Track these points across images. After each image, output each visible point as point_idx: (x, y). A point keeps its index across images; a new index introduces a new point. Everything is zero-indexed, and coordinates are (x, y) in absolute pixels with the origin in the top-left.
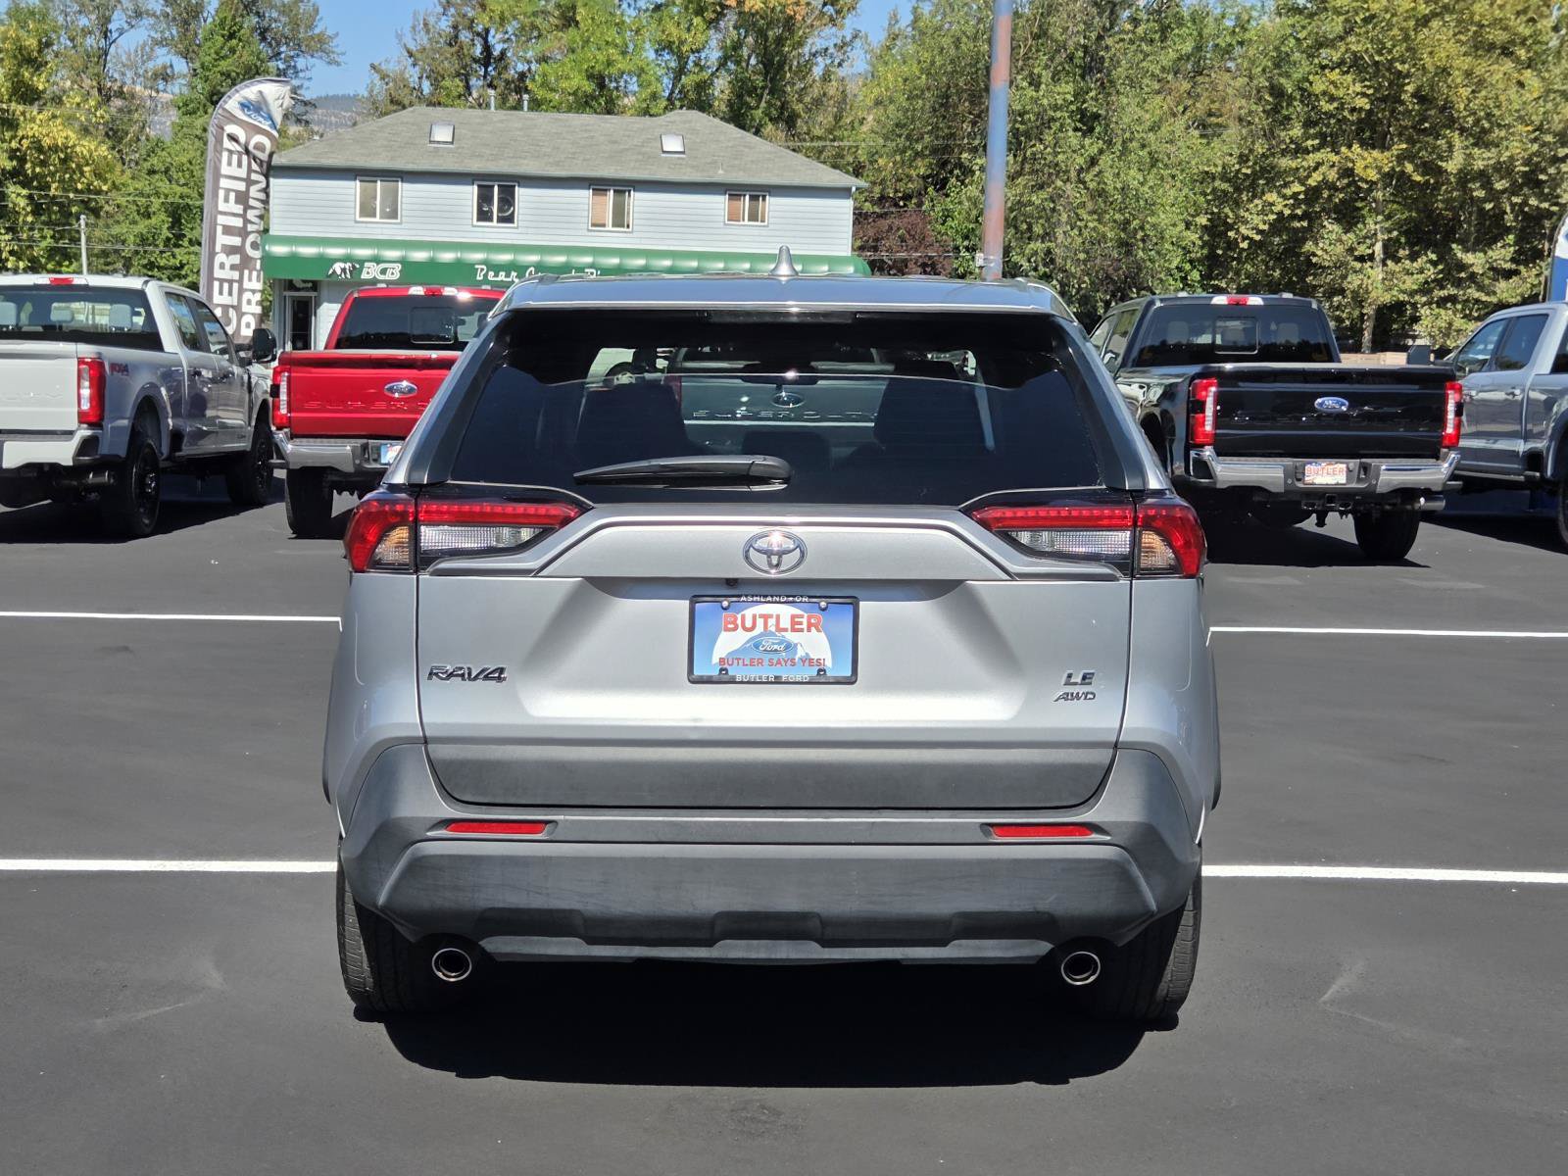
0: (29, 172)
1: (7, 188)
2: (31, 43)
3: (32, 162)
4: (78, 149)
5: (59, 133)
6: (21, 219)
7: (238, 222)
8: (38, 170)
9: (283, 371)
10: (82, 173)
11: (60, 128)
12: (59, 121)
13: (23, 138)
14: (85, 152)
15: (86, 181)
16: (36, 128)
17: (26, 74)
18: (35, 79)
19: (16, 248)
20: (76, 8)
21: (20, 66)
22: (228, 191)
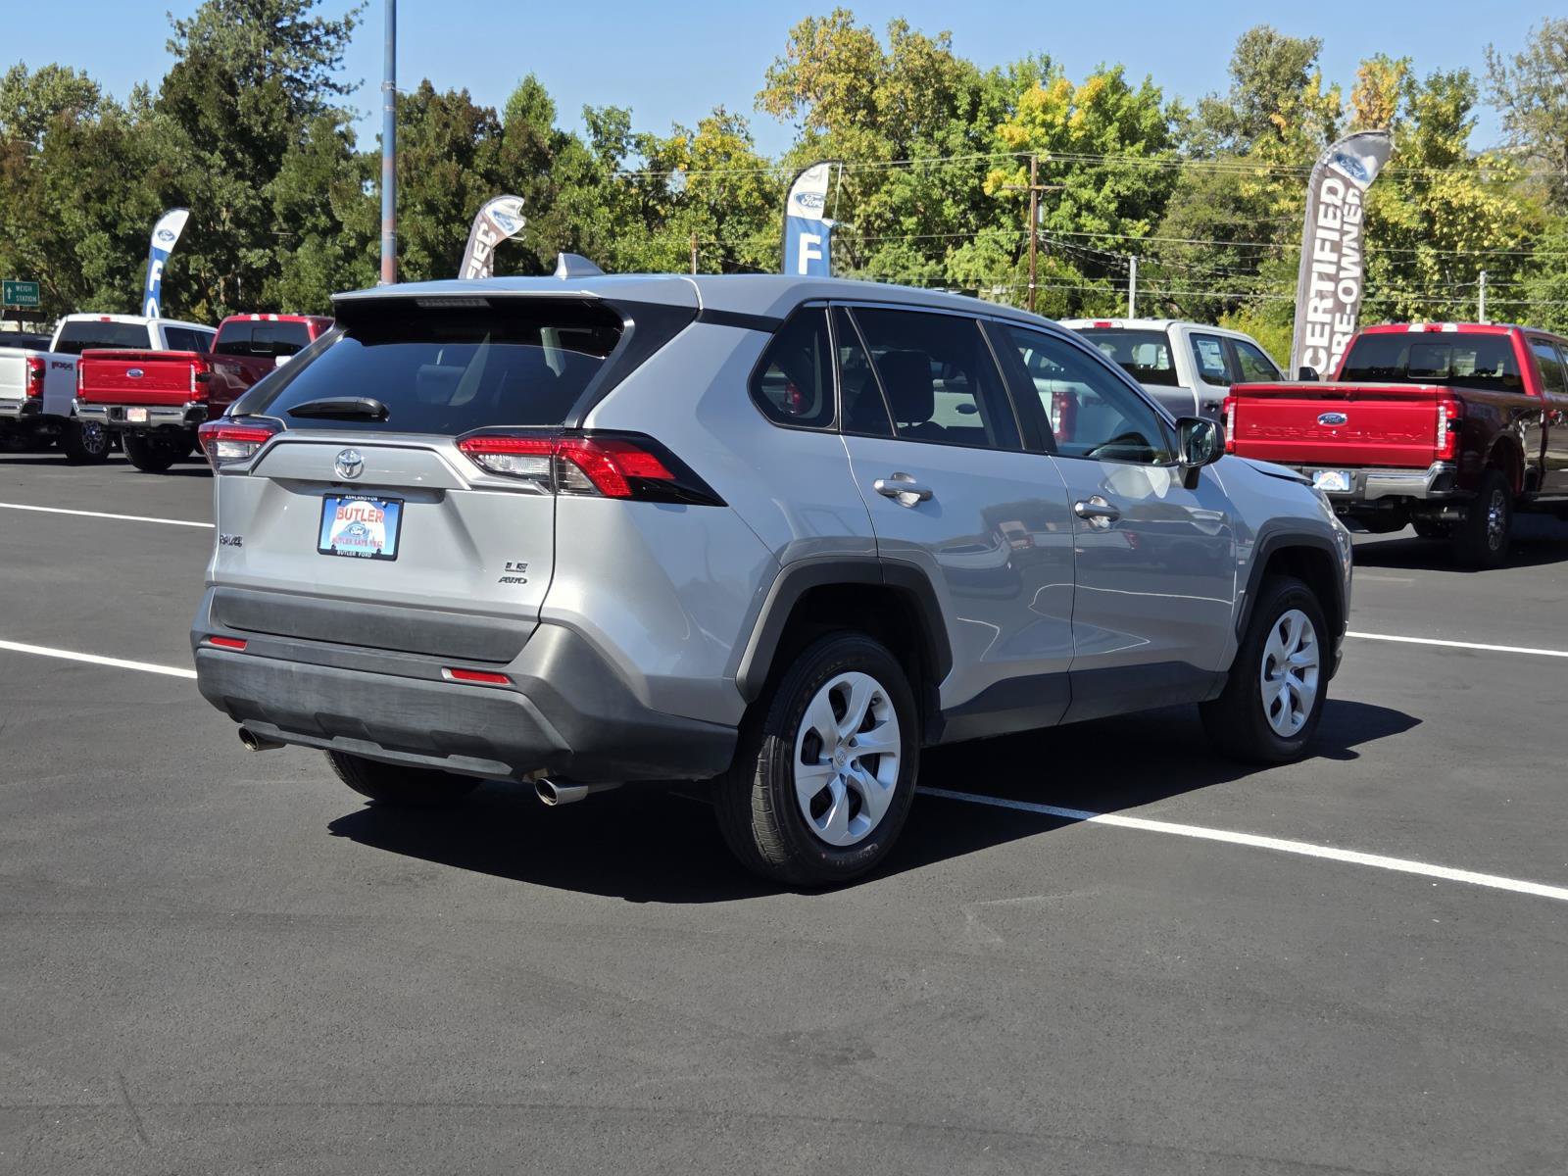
0: (1438, 232)
1: (1418, 248)
2: (1448, 108)
3: (1441, 223)
4: (1485, 208)
5: (1466, 194)
6: (1427, 278)
7: (1332, 270)
8: (1445, 230)
9: (1232, 401)
10: (1490, 232)
11: (1467, 188)
12: (1467, 182)
13: (1433, 199)
14: (1492, 210)
15: (1492, 238)
16: (1445, 189)
17: (1440, 139)
18: (1449, 143)
19: (1421, 305)
20: (1551, 68)
21: (1435, 130)
22: (1324, 240)
